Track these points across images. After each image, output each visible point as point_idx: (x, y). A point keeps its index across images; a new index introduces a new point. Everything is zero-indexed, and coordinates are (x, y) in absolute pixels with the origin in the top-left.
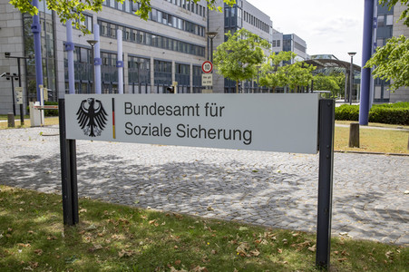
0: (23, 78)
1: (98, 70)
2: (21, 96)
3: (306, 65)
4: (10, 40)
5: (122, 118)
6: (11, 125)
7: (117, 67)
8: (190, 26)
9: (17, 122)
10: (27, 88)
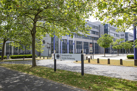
0: (51, 48)
1: (68, 45)
2: (50, 52)
3: (130, 42)
4: (49, 39)
5: (61, 57)
6: (48, 58)
7: (73, 44)
8: (94, 32)
9: (49, 58)
10: (52, 50)
